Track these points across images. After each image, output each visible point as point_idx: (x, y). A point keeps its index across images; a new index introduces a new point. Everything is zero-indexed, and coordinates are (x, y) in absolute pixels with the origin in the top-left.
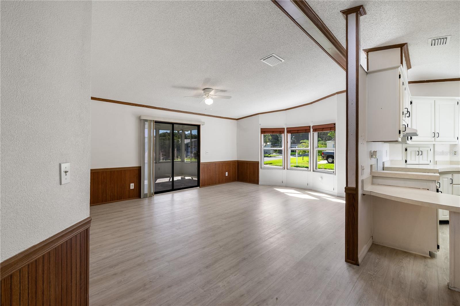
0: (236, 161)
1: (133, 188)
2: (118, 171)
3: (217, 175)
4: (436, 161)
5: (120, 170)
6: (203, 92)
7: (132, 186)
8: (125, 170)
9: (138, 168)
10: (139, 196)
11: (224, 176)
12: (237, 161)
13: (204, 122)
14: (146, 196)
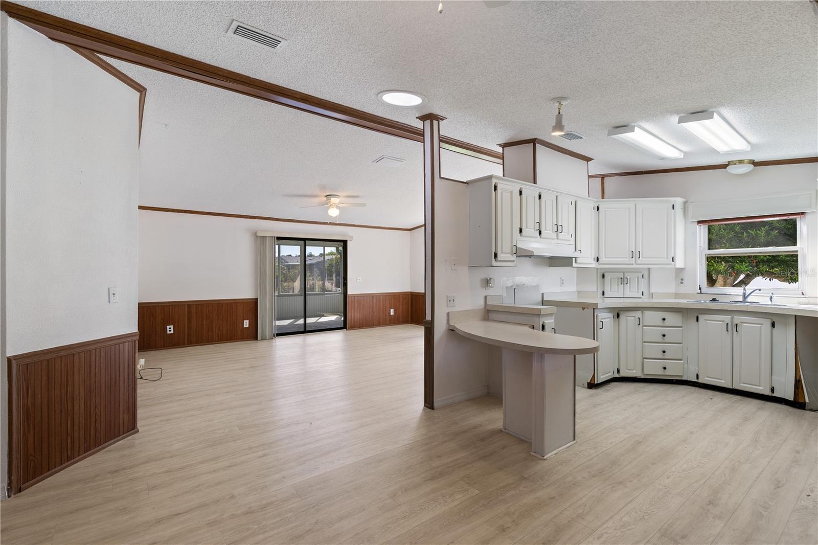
0: (408, 292)
1: (248, 326)
2: (227, 303)
3: (375, 314)
4: (652, 293)
5: (230, 303)
6: (325, 199)
7: (246, 324)
8: (237, 303)
9: (254, 301)
10: (256, 338)
11: (387, 314)
12: (411, 292)
13: (352, 236)
14: (264, 339)
